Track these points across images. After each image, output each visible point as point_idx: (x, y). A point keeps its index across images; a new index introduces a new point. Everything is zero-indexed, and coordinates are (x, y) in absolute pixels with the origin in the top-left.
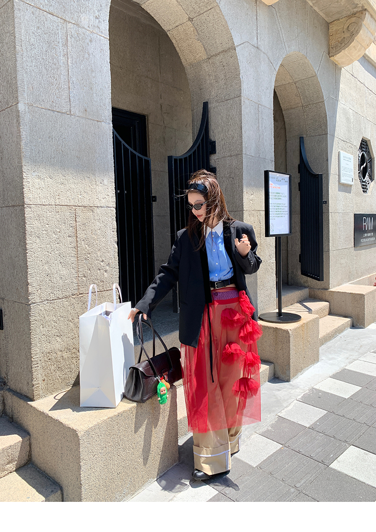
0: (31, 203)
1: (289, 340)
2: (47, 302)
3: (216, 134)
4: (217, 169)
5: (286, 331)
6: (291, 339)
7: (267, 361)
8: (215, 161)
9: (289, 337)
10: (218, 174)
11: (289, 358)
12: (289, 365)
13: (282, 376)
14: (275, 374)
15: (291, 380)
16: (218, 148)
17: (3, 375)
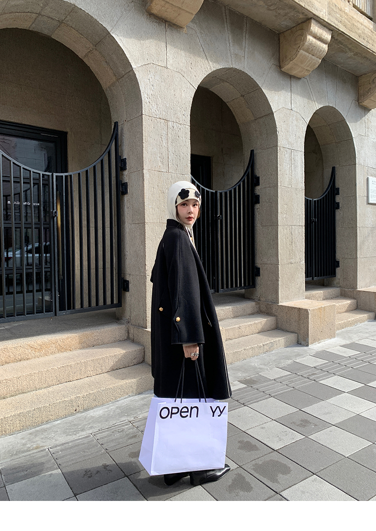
0: (148, 222)
3: (259, 172)
4: (261, 196)
5: (306, 311)
6: (309, 316)
7: (292, 332)
8: (258, 190)
9: (308, 314)
10: (260, 200)
11: (308, 329)
12: (308, 334)
13: (303, 343)
14: (298, 342)
15: (310, 345)
16: (261, 181)
17: (128, 317)
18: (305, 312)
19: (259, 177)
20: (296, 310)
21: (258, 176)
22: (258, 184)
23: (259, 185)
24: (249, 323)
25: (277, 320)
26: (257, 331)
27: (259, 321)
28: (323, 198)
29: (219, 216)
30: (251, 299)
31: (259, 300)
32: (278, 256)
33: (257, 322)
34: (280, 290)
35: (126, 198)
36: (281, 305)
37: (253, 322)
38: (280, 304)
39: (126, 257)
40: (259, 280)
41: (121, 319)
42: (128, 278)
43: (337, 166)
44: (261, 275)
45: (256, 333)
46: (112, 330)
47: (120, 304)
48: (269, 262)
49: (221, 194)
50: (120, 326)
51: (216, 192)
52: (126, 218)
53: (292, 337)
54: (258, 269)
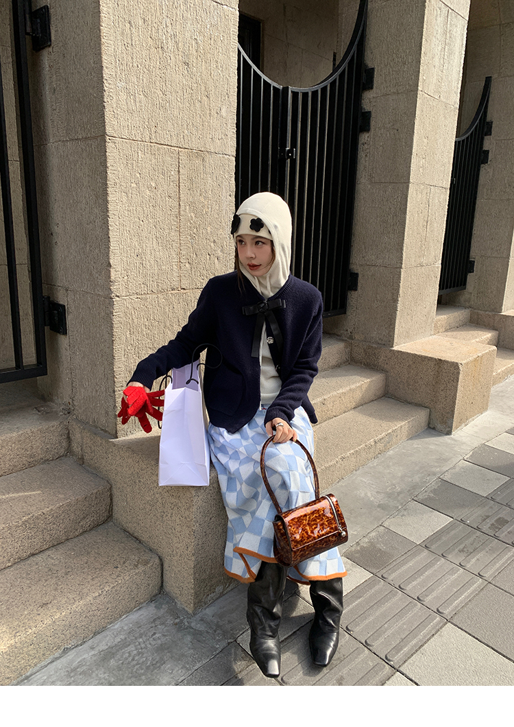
0: (115, 135)
1: (458, 379)
2: (136, 296)
4: (373, 115)
5: (455, 366)
6: (461, 377)
7: (419, 405)
8: (370, 101)
9: (459, 373)
10: (373, 123)
11: (454, 403)
12: (453, 411)
13: (439, 426)
14: (429, 423)
15: (453, 433)
16: (377, 79)
17: (67, 399)
18: (452, 369)
19: (373, 69)
20: (432, 364)
21: (370, 65)
22: (369, 85)
23: (372, 88)
24: (341, 391)
25: (386, 379)
26: (354, 405)
27: (358, 385)
28: (467, 138)
29: (289, 151)
30: (334, 334)
31: (351, 338)
32: (402, 250)
33: (353, 386)
34: (397, 321)
35: (47, 58)
36: (398, 352)
37: (348, 388)
38: (395, 348)
39: (55, 239)
40: (353, 297)
41: (52, 400)
42: (62, 299)
43: (495, 76)
44: (359, 288)
45: (351, 409)
46: (23, 438)
47: (41, 367)
48: (379, 262)
49: (295, 94)
50: (45, 425)
51: (286, 90)
52: (50, 124)
53: (421, 416)
54: (355, 276)
